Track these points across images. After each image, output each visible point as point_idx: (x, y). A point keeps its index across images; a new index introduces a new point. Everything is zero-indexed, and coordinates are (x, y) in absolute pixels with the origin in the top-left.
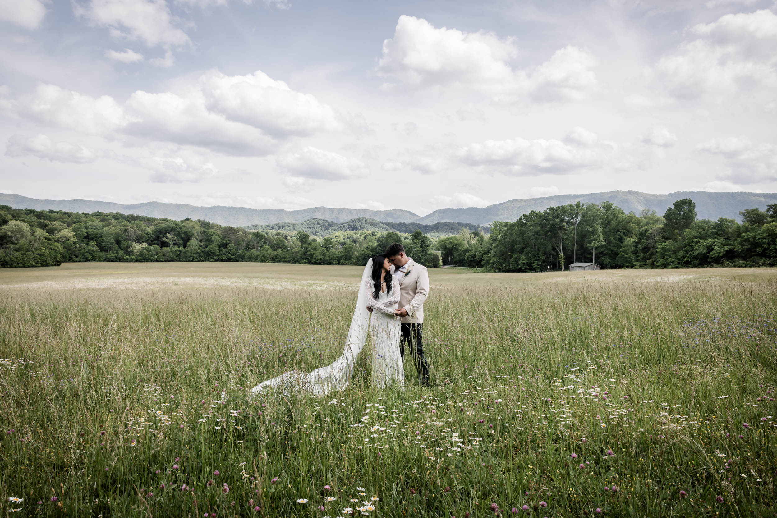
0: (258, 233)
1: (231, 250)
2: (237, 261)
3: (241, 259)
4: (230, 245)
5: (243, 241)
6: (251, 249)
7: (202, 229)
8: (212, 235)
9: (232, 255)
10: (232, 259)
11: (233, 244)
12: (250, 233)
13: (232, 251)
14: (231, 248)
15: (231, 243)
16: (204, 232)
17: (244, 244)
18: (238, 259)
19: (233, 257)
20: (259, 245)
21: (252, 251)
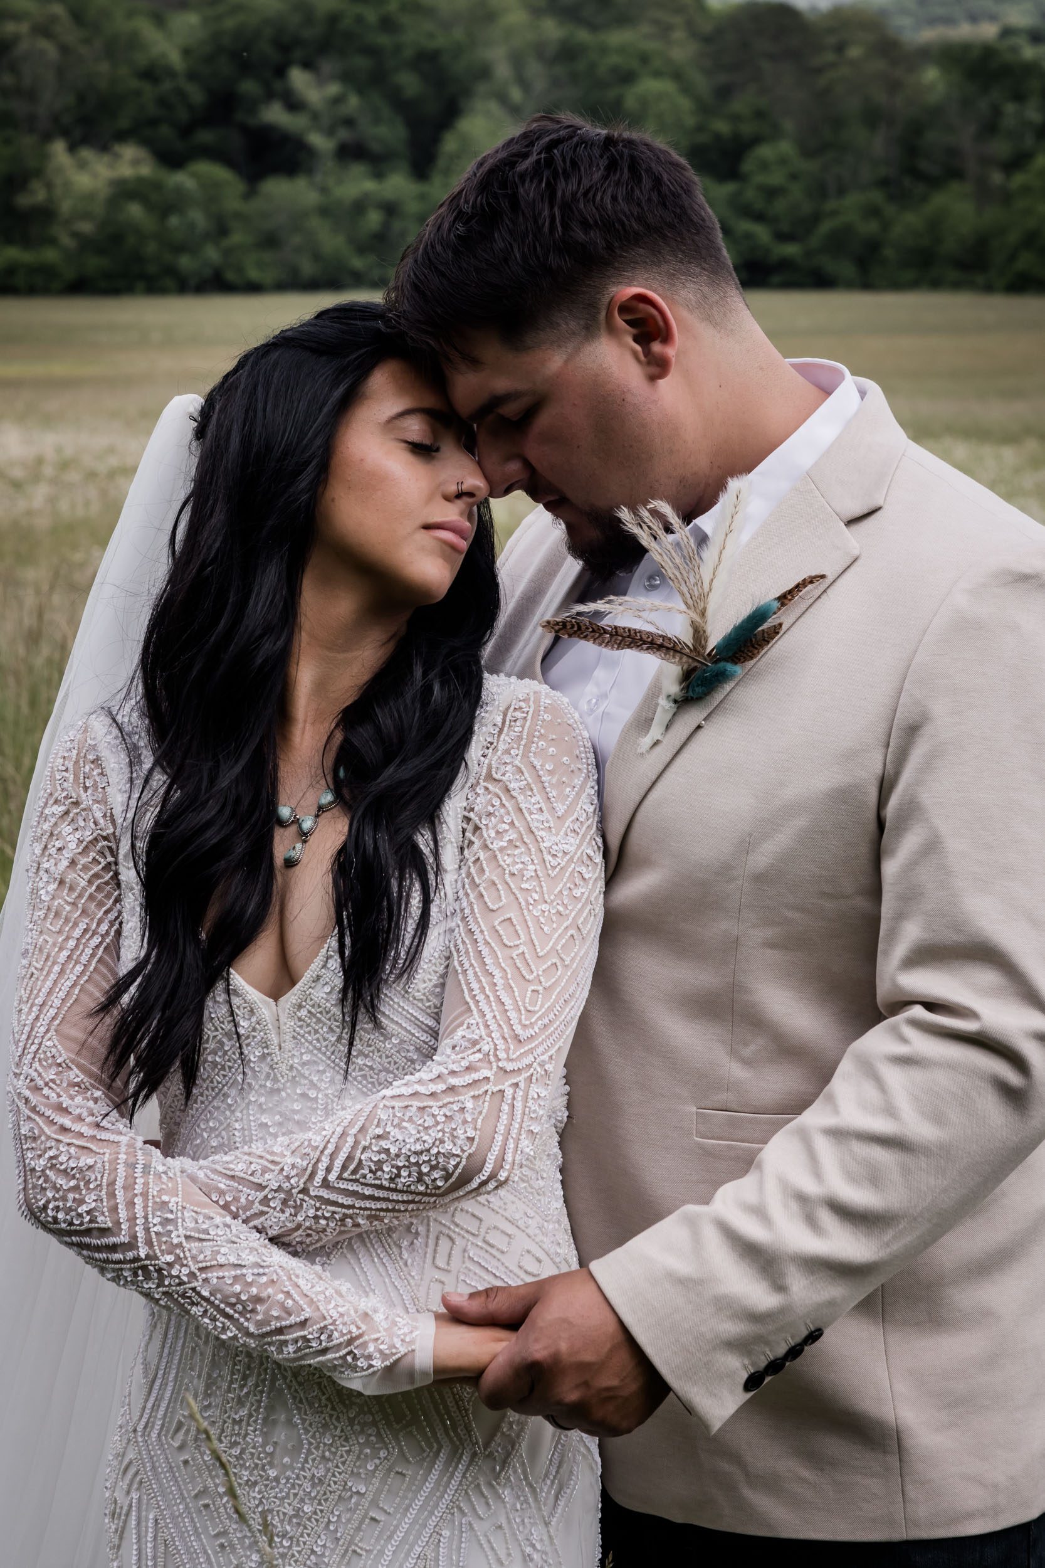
0: (988, 52)
1: (772, 193)
2: (820, 281)
3: (847, 269)
4: (765, 151)
5: (873, 117)
6: (935, 183)
7: (552, 30)
8: (627, 78)
9: (782, 237)
10: (785, 265)
11: (785, 147)
12: (925, 54)
13: (780, 206)
14: (776, 178)
15: (775, 134)
16: (568, 53)
17: (878, 144)
18: (830, 265)
19: (791, 250)
20: (1001, 148)
21: (940, 200)
